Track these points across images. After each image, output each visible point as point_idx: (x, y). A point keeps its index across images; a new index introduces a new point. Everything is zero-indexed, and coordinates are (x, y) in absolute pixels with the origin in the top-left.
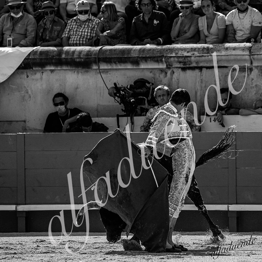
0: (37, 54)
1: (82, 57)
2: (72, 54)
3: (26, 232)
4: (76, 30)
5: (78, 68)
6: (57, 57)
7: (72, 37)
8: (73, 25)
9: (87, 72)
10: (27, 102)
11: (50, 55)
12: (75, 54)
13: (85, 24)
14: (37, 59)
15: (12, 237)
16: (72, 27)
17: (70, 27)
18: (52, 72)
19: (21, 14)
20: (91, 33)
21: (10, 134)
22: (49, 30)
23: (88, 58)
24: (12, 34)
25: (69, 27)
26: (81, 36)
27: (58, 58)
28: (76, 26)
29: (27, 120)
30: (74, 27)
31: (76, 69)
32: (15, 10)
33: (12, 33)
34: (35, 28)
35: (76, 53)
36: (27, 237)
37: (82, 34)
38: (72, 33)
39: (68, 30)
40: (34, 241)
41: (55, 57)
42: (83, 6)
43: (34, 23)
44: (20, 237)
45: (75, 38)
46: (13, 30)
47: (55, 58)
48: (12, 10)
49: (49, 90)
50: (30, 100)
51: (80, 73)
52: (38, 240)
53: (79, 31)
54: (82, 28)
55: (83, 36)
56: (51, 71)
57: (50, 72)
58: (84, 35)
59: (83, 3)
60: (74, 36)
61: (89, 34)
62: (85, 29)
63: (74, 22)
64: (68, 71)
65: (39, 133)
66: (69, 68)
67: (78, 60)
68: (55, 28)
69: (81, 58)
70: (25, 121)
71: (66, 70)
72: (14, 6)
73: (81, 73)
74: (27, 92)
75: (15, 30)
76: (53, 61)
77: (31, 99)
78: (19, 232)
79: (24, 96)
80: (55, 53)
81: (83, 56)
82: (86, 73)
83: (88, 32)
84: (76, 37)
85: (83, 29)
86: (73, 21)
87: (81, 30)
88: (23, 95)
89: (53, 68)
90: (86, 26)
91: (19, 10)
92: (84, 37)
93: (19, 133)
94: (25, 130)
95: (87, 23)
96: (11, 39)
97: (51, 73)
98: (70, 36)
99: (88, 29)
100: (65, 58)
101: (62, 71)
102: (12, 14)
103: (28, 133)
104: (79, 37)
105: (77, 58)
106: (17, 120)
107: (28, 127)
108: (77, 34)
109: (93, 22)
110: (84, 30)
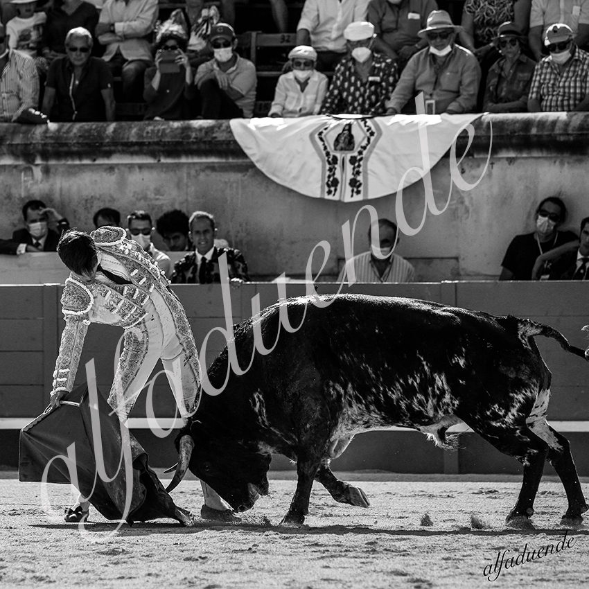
0: (482, 128)
1: (570, 132)
2: (550, 128)
3: (459, 473)
4: (553, 84)
5: (563, 153)
6: (521, 133)
7: (546, 98)
8: (546, 74)
9: (580, 161)
10: (461, 221)
11: (507, 130)
12: (557, 128)
13: (567, 69)
14: (483, 138)
15: (433, 481)
16: (545, 79)
17: (540, 78)
18: (511, 162)
19: (448, 49)
20: (581, 87)
21: (428, 283)
22: (509, 79)
23: (581, 135)
24: (435, 92)
25: (538, 78)
26: (564, 96)
27: (524, 135)
28: (553, 76)
29: (462, 257)
30: (548, 77)
31: (559, 155)
32: (438, 40)
33: (434, 89)
34: (476, 77)
35: (558, 124)
36: (461, 483)
37: (564, 92)
38: (545, 90)
39: (537, 84)
40: (476, 492)
41: (516, 134)
42: (556, 34)
43: (475, 68)
44: (449, 483)
45: (551, 100)
46: (436, 83)
47: (518, 135)
48: (433, 42)
49: (505, 198)
50: (467, 218)
51: (566, 165)
52: (482, 488)
53: (559, 87)
54: (563, 79)
55: (567, 95)
56: (509, 160)
57: (506, 163)
58: (569, 93)
59: (556, 29)
60: (550, 97)
61: (578, 91)
62: (569, 79)
63: (547, 68)
64: (542, 160)
65: (484, 281)
66: (545, 155)
67: (562, 138)
68: (520, 75)
69: (568, 135)
70: (457, 258)
71: (539, 158)
72: (436, 33)
73: (569, 163)
74: (462, 203)
75: (440, 84)
76: (514, 141)
77: (470, 215)
78: (447, 474)
79: (456, 209)
80: (517, 125)
81: (573, 131)
82: (577, 163)
83: (575, 87)
84: (554, 98)
85: (565, 82)
86: (546, 65)
87: (561, 84)
88: (454, 207)
89: (512, 154)
90: (571, 74)
91: (445, 40)
92: (569, 97)
93: (446, 281)
94: (456, 275)
95: (572, 69)
96: (433, 102)
97: (509, 164)
98: (541, 96)
99: (575, 81)
100: (536, 135)
101: (530, 160)
102: (433, 50)
103: (464, 281)
104: (560, 98)
105: (560, 135)
106: (441, 256)
107: (463, 269)
108: (555, 93)
109: (584, 64)
110: (567, 84)
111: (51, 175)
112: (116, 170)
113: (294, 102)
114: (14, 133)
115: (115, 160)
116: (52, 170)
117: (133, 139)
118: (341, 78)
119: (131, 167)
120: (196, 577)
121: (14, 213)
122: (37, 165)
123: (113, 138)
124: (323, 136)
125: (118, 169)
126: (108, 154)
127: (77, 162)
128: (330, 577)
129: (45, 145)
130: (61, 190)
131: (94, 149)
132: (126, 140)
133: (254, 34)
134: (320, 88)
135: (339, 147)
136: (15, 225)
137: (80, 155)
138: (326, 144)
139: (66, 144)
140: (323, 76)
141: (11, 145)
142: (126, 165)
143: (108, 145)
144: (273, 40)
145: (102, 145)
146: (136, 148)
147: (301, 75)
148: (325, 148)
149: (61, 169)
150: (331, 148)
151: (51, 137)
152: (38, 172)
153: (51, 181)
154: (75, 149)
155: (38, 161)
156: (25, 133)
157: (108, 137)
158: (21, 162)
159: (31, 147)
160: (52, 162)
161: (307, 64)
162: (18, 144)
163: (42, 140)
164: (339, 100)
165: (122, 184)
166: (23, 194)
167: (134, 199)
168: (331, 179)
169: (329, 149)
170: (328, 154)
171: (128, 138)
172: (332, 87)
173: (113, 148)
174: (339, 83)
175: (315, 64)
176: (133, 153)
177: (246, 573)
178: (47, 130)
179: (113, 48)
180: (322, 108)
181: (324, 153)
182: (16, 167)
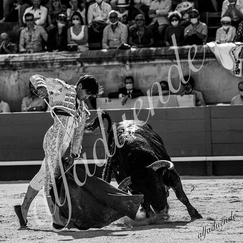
111: (133, 68)
112: (157, 65)
113: (223, 38)
114: (119, 53)
115: (156, 61)
116: (133, 66)
117: (163, 54)
118: (241, 28)
119: (162, 64)
120: (188, 216)
121: (119, 82)
122: (127, 64)
123: (155, 53)
124: (234, 53)
125: (158, 65)
126: (154, 59)
127: (142, 63)
128: (238, 215)
129: (130, 57)
130: (137, 73)
131: (148, 57)
132: (160, 54)
133: (207, 13)
134: (233, 32)
135: (240, 57)
136: (120, 87)
137: (143, 60)
138: (235, 56)
139: (138, 56)
140: (234, 28)
141: (117, 57)
142: (160, 63)
143: (154, 56)
144: (215, 15)
145: (151, 56)
146: (164, 57)
147: (226, 27)
148: (235, 57)
149: (136, 66)
150: (237, 57)
151: (132, 54)
152: (128, 67)
153: (133, 70)
154: (141, 58)
155: (128, 63)
156: (123, 53)
157: (153, 53)
158: (121, 64)
159: (125, 58)
160: (133, 63)
161: (228, 23)
162: (120, 57)
163: (129, 55)
164: (241, 37)
165: (159, 70)
166: (122, 75)
167: (164, 76)
168: (237, 69)
169: (236, 58)
170: (236, 60)
171: (161, 53)
172: (238, 32)
173: (155, 57)
174: (240, 30)
175: (231, 23)
176: (163, 59)
177: (207, 214)
178: (131, 51)
179: (155, 19)
180: (234, 40)
181: (234, 59)
182: (119, 65)
